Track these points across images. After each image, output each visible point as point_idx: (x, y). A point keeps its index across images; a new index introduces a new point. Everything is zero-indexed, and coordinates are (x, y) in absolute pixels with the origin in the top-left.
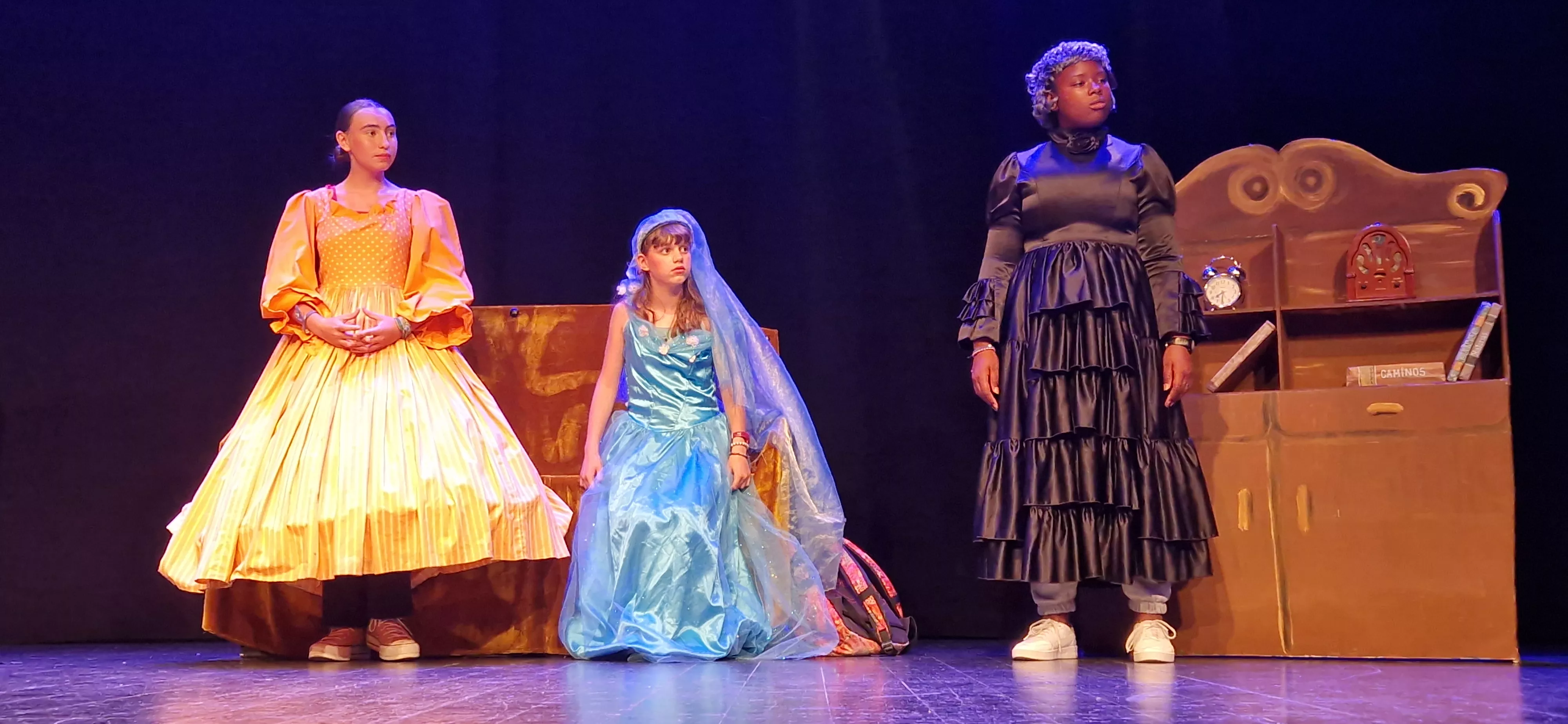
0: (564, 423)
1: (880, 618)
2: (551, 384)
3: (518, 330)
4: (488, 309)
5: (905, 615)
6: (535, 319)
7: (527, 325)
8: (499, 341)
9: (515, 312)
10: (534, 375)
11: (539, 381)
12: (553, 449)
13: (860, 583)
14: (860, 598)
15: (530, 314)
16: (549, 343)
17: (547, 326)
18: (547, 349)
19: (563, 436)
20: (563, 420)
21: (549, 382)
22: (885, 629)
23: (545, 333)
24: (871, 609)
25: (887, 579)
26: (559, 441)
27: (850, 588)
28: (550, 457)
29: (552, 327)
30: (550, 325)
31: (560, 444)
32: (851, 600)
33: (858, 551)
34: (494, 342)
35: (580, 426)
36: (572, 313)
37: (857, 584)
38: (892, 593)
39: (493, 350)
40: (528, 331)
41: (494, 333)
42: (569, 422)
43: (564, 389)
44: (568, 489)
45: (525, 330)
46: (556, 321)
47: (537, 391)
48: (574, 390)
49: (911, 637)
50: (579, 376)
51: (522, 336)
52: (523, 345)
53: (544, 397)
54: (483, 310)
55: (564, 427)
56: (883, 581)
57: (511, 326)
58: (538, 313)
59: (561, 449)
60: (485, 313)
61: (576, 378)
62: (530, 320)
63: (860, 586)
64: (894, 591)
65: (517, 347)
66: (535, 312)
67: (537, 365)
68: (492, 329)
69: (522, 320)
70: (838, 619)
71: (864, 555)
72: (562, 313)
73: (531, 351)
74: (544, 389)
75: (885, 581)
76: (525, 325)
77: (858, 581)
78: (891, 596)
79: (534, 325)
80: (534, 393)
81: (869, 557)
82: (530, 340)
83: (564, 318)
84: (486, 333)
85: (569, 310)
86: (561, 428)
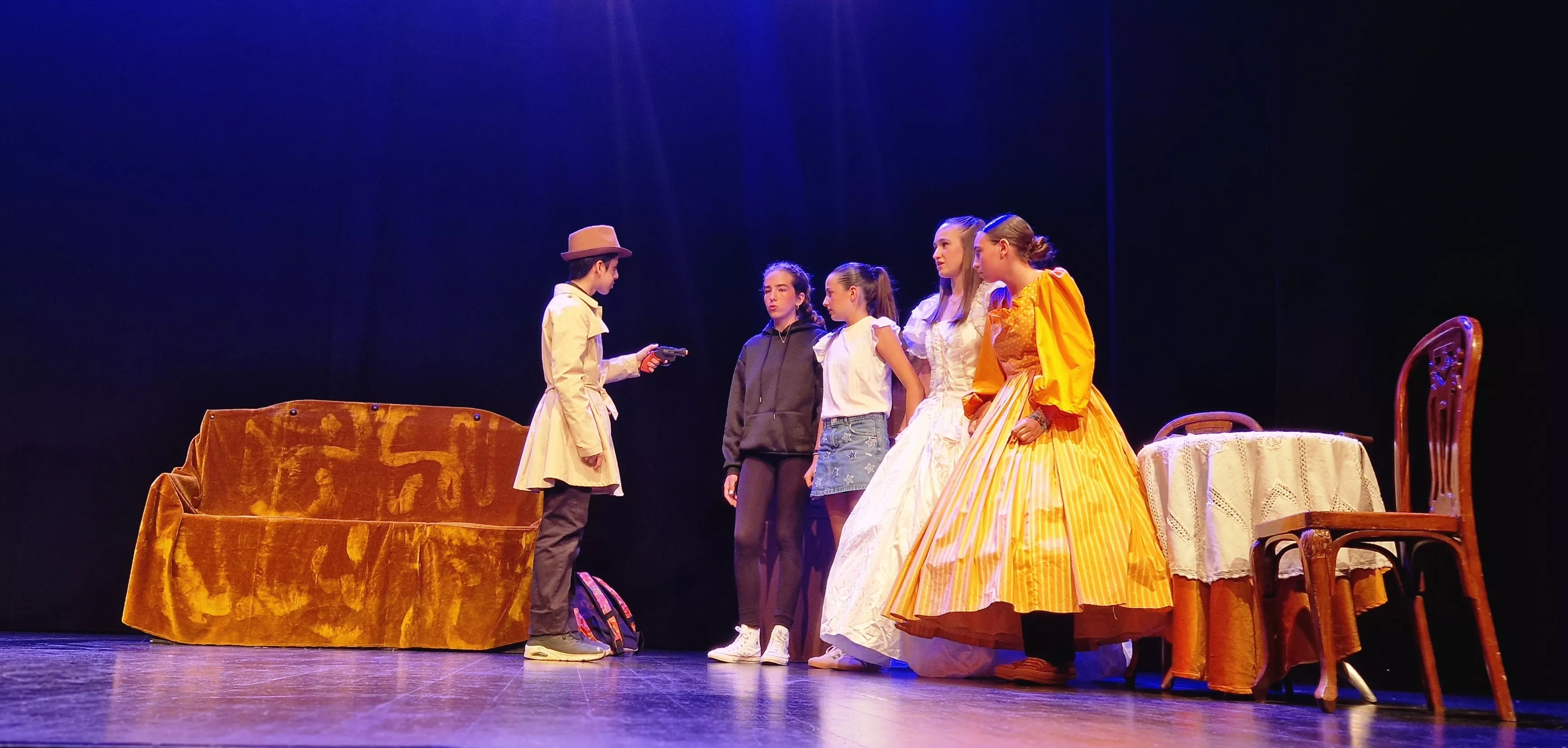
0: (405, 486)
1: (618, 631)
2: (398, 459)
3: (376, 420)
4: (356, 404)
5: (637, 631)
6: (389, 414)
7: (384, 416)
8: (363, 427)
9: (375, 408)
10: (386, 452)
11: (390, 456)
12: (395, 505)
13: (606, 607)
14: (605, 618)
15: (386, 409)
16: (398, 430)
17: (398, 418)
18: (397, 434)
19: (403, 496)
20: (405, 484)
21: (397, 457)
22: (620, 640)
23: (396, 423)
24: (611, 625)
25: (626, 606)
26: (401, 499)
27: (598, 610)
28: (393, 510)
29: (401, 420)
30: (399, 417)
31: (401, 501)
32: (598, 619)
33: (607, 586)
34: (359, 428)
35: (416, 489)
36: (416, 411)
37: (604, 608)
38: (629, 615)
39: (357, 433)
40: (384, 421)
41: (359, 421)
42: (409, 486)
43: (407, 463)
44: (406, 531)
45: (381, 421)
46: (404, 415)
47: (388, 464)
48: (415, 464)
49: (639, 646)
50: (419, 454)
51: (379, 424)
52: (379, 431)
53: (392, 468)
54: (352, 404)
55: (405, 489)
56: (622, 607)
57: (372, 417)
58: (392, 409)
59: (401, 504)
60: (353, 407)
61: (416, 455)
62: (386, 413)
63: (606, 609)
64: (630, 614)
65: (375, 432)
66: (390, 408)
67: (389, 445)
68: (358, 418)
69: (380, 413)
70: (589, 632)
71: (610, 589)
72: (411, 410)
73: (386, 436)
74: (392, 462)
75: (624, 607)
76: (382, 417)
77: (605, 606)
78: (628, 617)
79: (388, 418)
80: (385, 464)
81: (614, 591)
82: (385, 427)
83: (410, 414)
84: (354, 420)
85: (414, 408)
86: (402, 490)
